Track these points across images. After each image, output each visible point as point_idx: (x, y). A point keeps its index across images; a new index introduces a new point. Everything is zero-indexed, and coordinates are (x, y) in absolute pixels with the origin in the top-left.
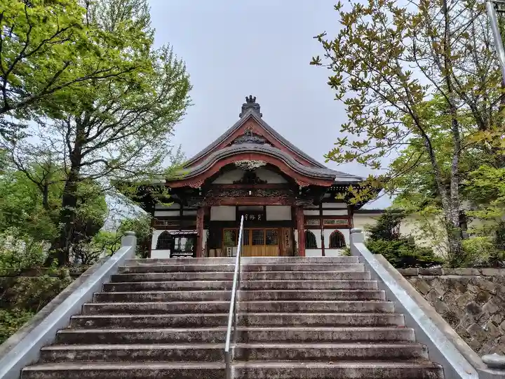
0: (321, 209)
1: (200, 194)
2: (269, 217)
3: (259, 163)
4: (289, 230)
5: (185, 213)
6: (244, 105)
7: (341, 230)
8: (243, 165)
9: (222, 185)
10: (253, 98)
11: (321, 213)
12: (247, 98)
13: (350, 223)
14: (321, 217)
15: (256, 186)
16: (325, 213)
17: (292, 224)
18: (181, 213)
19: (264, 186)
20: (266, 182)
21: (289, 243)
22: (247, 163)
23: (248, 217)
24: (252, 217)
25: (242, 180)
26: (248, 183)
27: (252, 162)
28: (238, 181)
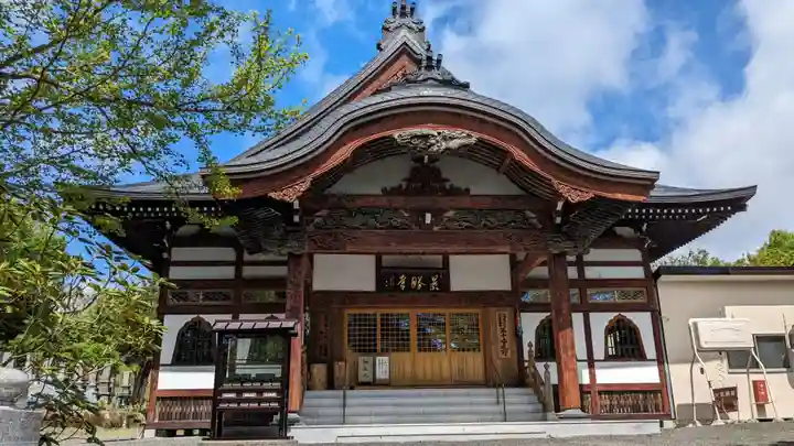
0: (581, 264)
1: (296, 219)
2: (458, 283)
3: (459, 138)
4: (507, 312)
5: (248, 272)
7: (629, 316)
8: (415, 142)
9: (352, 197)
10: (408, 6)
11: (581, 272)
13: (651, 299)
15: (443, 201)
16: (592, 273)
17: (512, 301)
18: (238, 272)
19: (464, 202)
20: (467, 190)
21: (507, 345)
22: (425, 137)
23: (408, 282)
24: (417, 283)
25: (404, 185)
26: (419, 192)
27: (439, 133)
28: (393, 189)
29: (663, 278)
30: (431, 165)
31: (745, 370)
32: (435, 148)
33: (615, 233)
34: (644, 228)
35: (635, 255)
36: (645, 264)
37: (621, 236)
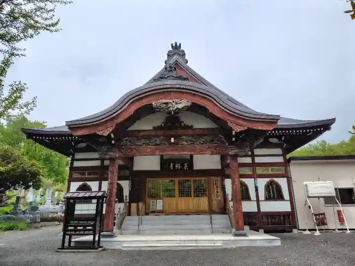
0: (253, 156)
1: (113, 142)
2: (197, 166)
3: (183, 103)
4: (219, 179)
5: (106, 163)
6: (170, 52)
7: (276, 180)
8: (162, 106)
9: (139, 131)
10: (178, 45)
11: (253, 160)
12: (172, 44)
13: (286, 171)
14: (254, 165)
15: (180, 132)
16: (258, 160)
17: (222, 173)
18: (102, 163)
19: (190, 132)
20: (192, 126)
21: (219, 194)
22: (167, 104)
23: (174, 166)
24: (178, 166)
25: (163, 125)
26: (170, 128)
27: (173, 102)
28: (158, 127)
29: (292, 162)
30: (176, 115)
31: (332, 205)
32: (171, 108)
33: (269, 141)
34: (283, 139)
35: (279, 151)
36: (284, 155)
37: (272, 143)
